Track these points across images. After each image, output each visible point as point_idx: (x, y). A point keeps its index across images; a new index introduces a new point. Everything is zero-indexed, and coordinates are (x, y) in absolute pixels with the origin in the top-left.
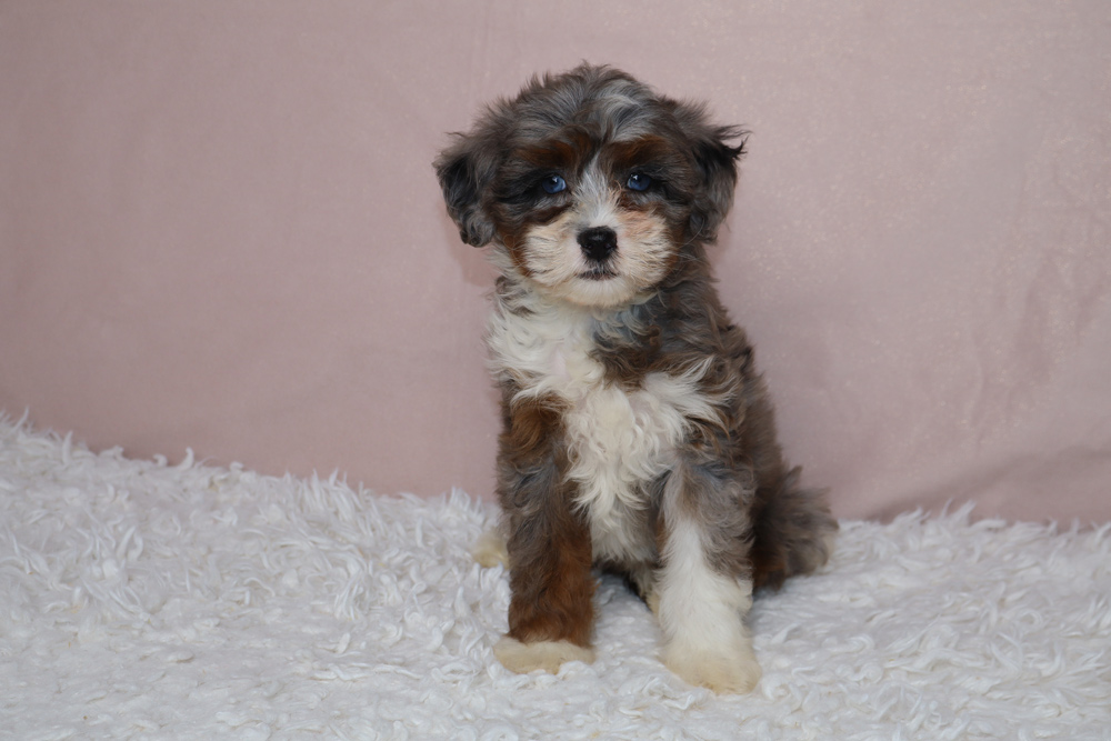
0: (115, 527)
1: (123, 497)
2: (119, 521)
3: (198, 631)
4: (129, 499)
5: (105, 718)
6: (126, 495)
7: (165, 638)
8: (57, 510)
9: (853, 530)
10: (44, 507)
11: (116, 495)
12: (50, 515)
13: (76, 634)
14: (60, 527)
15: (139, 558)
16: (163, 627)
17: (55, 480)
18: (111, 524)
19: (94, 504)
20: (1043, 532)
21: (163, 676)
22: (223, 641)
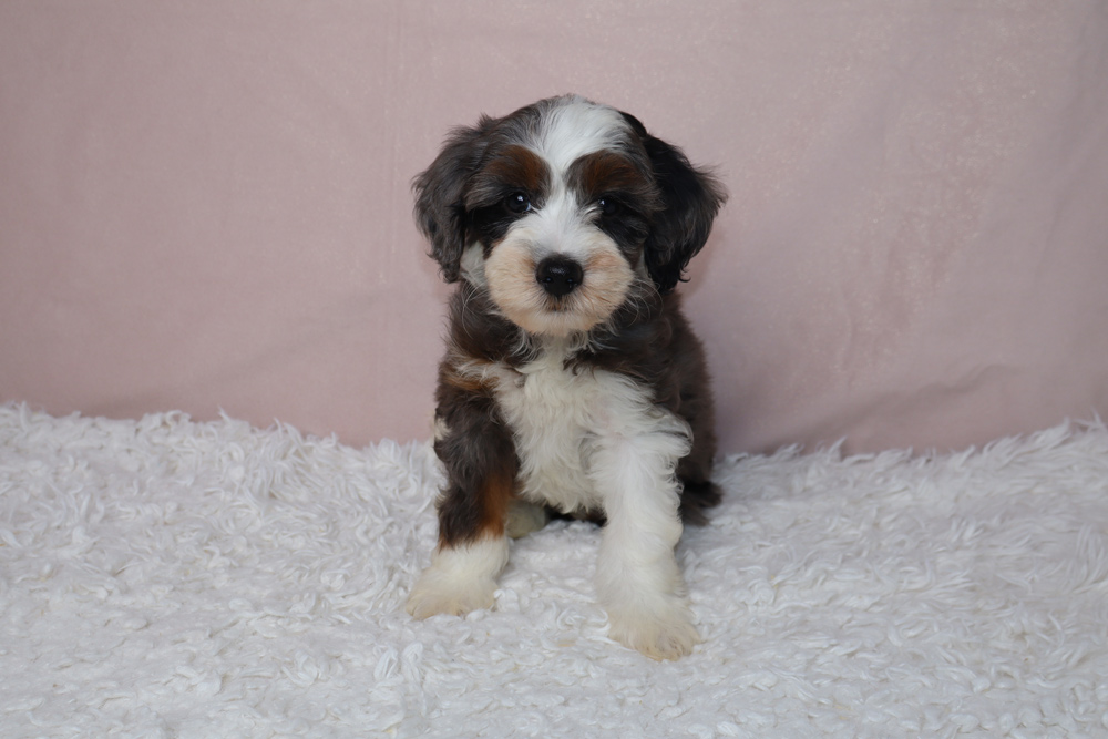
0: (76, 495)
1: (82, 466)
2: (79, 489)
3: (155, 597)
4: (89, 467)
5: (70, 688)
6: (85, 464)
7: (127, 601)
8: (22, 481)
9: (739, 460)
10: (10, 479)
11: (76, 465)
12: (16, 487)
13: (47, 602)
14: (26, 498)
15: (102, 521)
16: (126, 591)
17: (18, 451)
18: (72, 493)
19: (56, 474)
20: (903, 455)
21: (123, 643)
22: (178, 606)
